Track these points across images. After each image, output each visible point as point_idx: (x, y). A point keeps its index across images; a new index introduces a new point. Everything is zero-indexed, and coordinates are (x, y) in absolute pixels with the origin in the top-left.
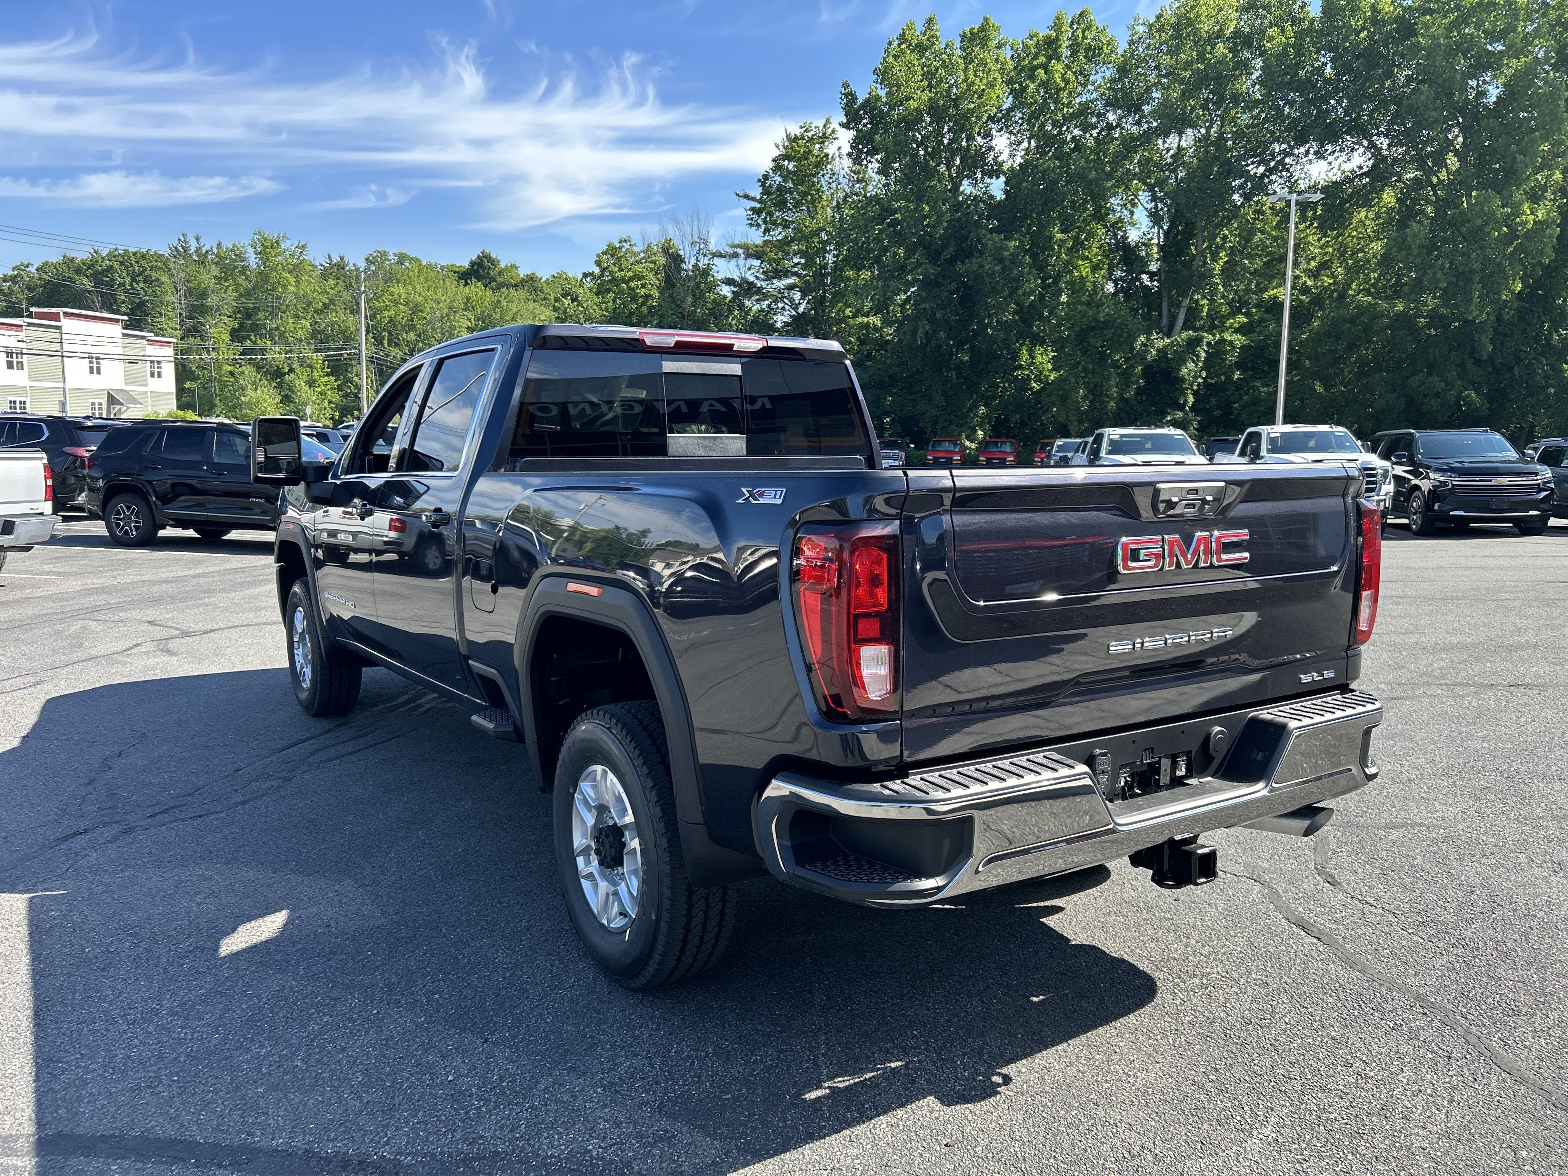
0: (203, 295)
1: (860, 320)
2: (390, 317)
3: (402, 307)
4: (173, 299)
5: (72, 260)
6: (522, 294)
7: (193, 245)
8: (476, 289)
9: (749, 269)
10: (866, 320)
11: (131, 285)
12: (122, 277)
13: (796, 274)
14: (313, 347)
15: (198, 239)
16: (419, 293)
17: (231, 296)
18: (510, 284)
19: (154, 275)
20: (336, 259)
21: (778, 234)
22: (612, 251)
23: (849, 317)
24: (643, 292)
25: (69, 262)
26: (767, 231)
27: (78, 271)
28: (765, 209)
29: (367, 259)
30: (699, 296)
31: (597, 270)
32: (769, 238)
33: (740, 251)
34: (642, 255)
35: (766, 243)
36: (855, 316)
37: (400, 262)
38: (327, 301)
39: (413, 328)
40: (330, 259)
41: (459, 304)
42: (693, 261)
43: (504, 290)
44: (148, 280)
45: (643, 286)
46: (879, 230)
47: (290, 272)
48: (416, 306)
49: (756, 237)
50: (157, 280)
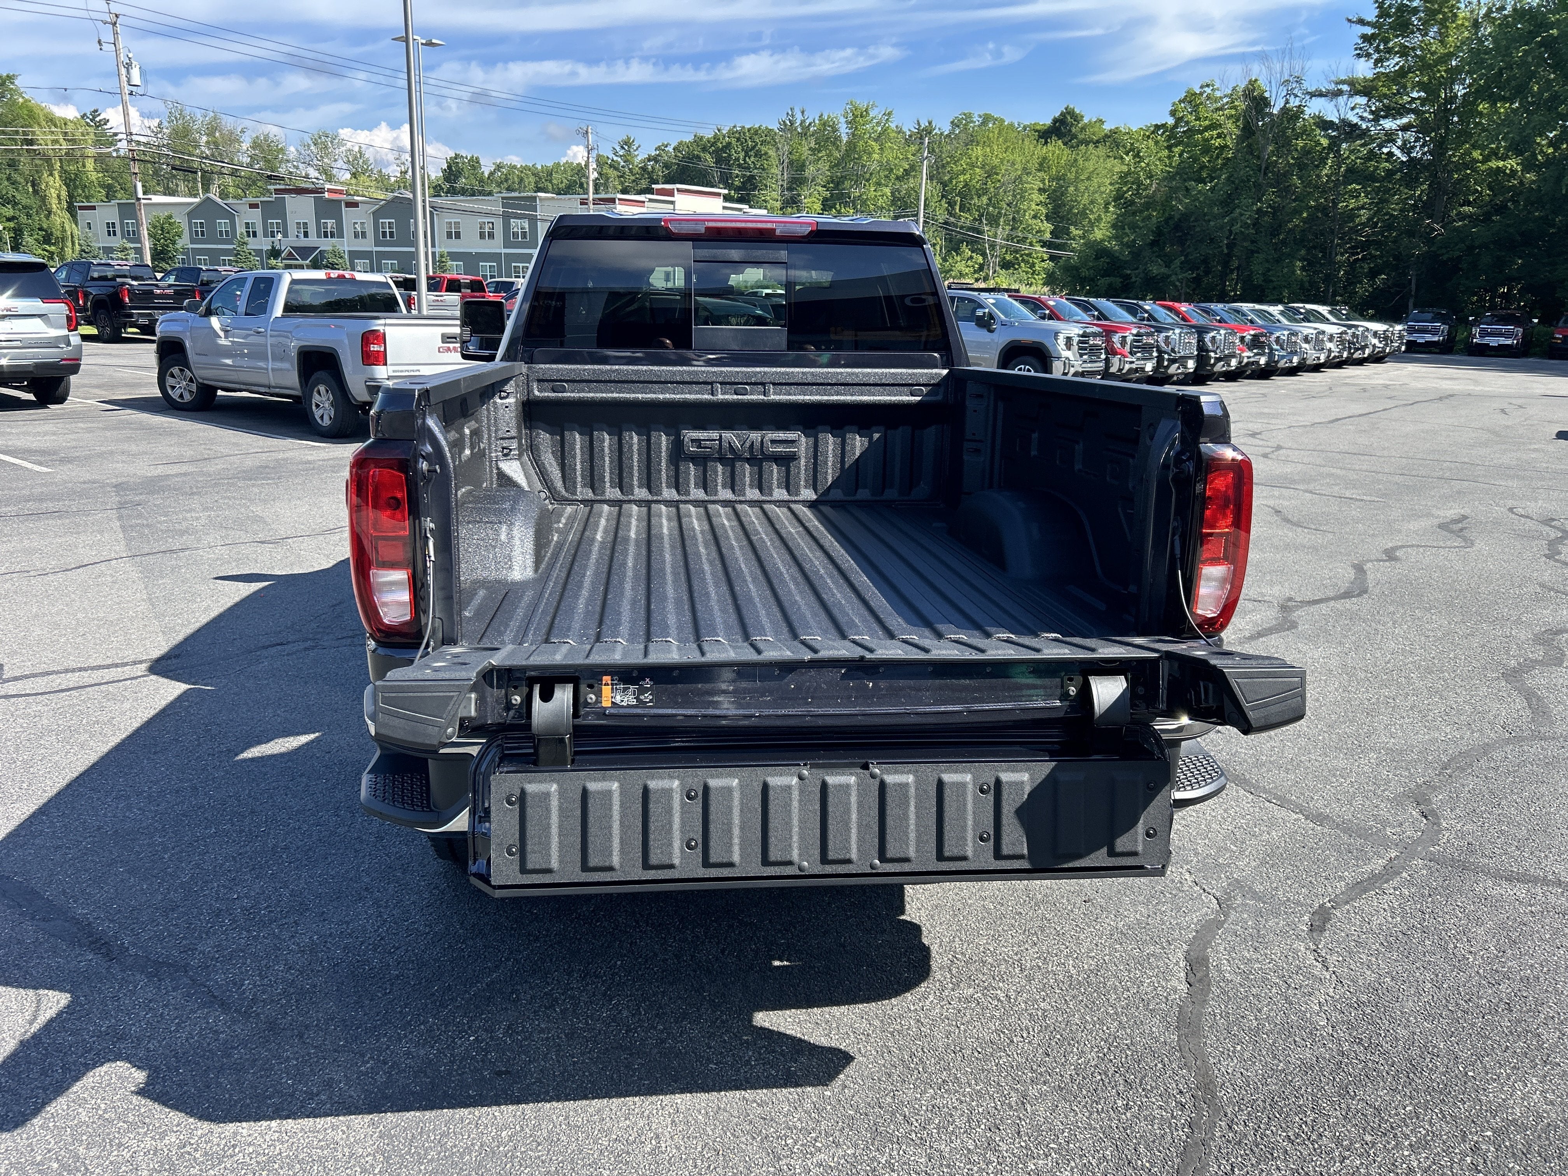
0: (802, 167)
1: (1494, 164)
2: (965, 181)
3: (978, 170)
4: (776, 171)
5: (701, 138)
6: (1102, 150)
7: (799, 118)
8: (1056, 149)
9: (1353, 109)
10: (1501, 164)
11: (744, 160)
12: (737, 153)
13: (1413, 111)
14: (892, 214)
15: (803, 112)
16: (995, 154)
17: (823, 166)
18: (1091, 141)
19: (764, 149)
20: (924, 124)
21: (1393, 63)
22: (1191, 99)
23: (1478, 161)
24: (1217, 142)
25: (698, 140)
26: (1376, 62)
27: (704, 149)
28: (1379, 34)
29: (952, 123)
30: (1283, 143)
31: (1171, 121)
32: (1382, 70)
33: (1345, 88)
34: (1225, 100)
35: (1378, 76)
36: (1486, 159)
37: (984, 123)
38: (907, 167)
39: (985, 192)
40: (919, 124)
41: (1033, 165)
42: (1280, 104)
43: (1083, 147)
44: (758, 155)
45: (1219, 136)
46: (1525, 51)
47: (876, 140)
48: (993, 168)
49: (1364, 69)
50: (766, 153)
